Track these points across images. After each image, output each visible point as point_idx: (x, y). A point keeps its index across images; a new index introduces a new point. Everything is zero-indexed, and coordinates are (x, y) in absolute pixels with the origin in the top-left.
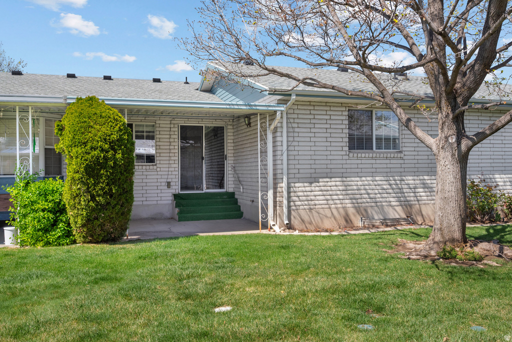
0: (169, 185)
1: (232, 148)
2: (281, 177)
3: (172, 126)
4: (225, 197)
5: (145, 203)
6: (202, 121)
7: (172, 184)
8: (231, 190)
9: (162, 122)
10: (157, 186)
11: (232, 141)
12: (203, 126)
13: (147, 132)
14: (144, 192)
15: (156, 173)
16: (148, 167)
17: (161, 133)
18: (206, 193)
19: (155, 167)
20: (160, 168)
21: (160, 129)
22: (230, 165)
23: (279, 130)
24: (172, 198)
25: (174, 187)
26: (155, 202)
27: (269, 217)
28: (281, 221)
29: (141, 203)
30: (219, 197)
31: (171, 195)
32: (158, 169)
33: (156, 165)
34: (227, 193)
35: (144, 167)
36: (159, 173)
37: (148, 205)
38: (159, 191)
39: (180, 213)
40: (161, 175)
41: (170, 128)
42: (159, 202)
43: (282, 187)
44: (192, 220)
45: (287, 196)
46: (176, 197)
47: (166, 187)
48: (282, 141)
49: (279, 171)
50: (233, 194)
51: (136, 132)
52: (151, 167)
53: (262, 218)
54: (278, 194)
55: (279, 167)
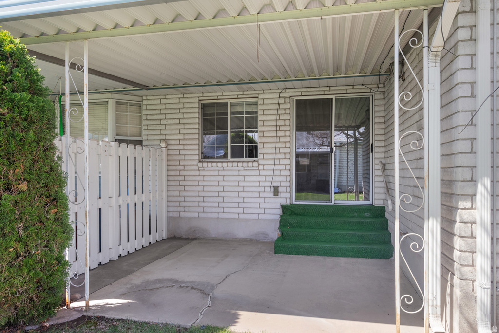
0: (276, 191)
1: (382, 132)
2: (470, 192)
3: (282, 101)
4: (367, 214)
5: (241, 216)
6: (330, 90)
7: (280, 189)
8: (378, 203)
9: (266, 96)
10: (259, 192)
11: (382, 120)
12: (332, 99)
13: (247, 113)
14: (241, 200)
15: (257, 173)
16: (245, 164)
17: (266, 112)
18: (335, 206)
19: (256, 164)
20: (264, 165)
21: (264, 107)
22: (377, 161)
23: (462, 49)
24: (280, 211)
25: (283, 195)
26: (256, 216)
27: (425, 304)
28: (465, 325)
29: (236, 216)
30: (356, 214)
31: (279, 206)
32: (261, 167)
33: (258, 161)
34: (371, 208)
35: (240, 164)
36: (262, 173)
37: (246, 220)
38: (262, 200)
39: (283, 237)
40: (265, 176)
41: (279, 104)
42: (261, 216)
43: (474, 223)
44: (298, 253)
45: (488, 249)
46: (284, 208)
47: (272, 195)
48: (473, 84)
49: (460, 174)
50: (382, 210)
51: (232, 113)
52: (250, 164)
53: (403, 303)
54: (458, 243)
55: (459, 160)
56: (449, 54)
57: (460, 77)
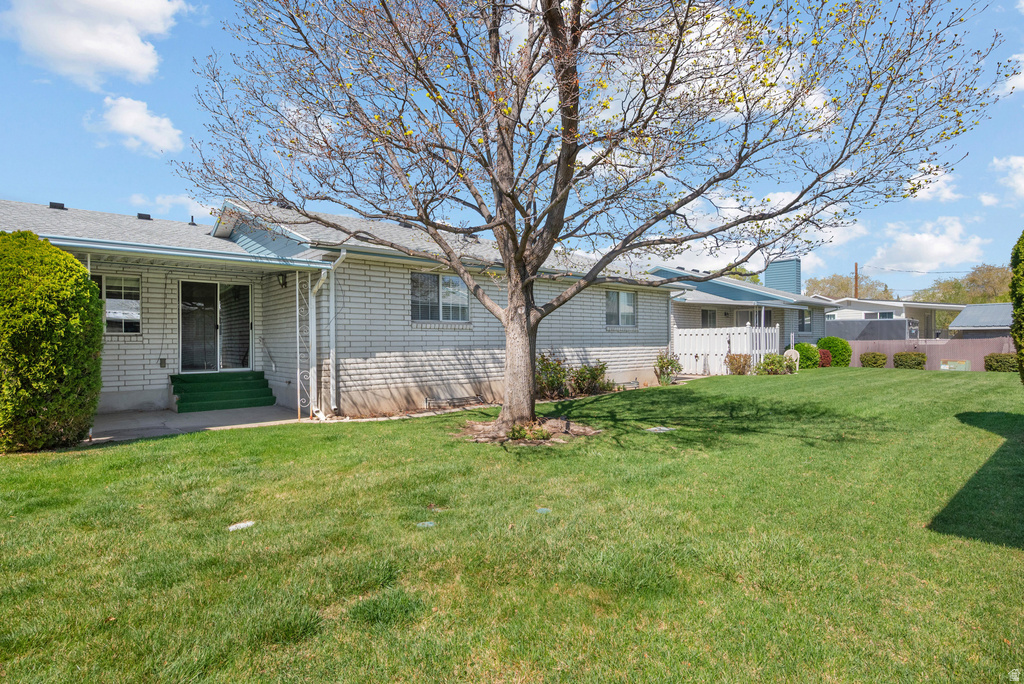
0: (163, 363)
1: (260, 314)
2: (327, 351)
3: (169, 281)
4: (250, 378)
6: (216, 277)
7: (167, 361)
8: (259, 369)
9: (151, 275)
10: (144, 365)
11: (260, 305)
12: (216, 284)
13: (126, 288)
14: (122, 373)
15: (142, 346)
16: (128, 339)
17: (151, 290)
18: (221, 373)
19: (140, 338)
20: (149, 339)
21: (149, 285)
22: (257, 337)
23: (324, 293)
24: (169, 381)
25: (171, 366)
26: (140, 388)
27: (310, 402)
28: (327, 406)
29: (115, 389)
30: (240, 378)
31: (166, 376)
32: (146, 341)
33: (142, 335)
34: (253, 373)
35: (121, 339)
36: (147, 346)
37: (128, 392)
38: (147, 372)
39: (181, 401)
40: (150, 349)
41: (166, 284)
42: (146, 387)
43: (329, 364)
44: (200, 410)
45: (334, 375)
46: (174, 379)
47: (159, 367)
48: (328, 307)
49: (324, 344)
50: (261, 374)
51: (108, 287)
52: (134, 338)
53: (301, 403)
54: (323, 373)
55: (324, 339)
56: (319, 294)
57: (324, 304)
